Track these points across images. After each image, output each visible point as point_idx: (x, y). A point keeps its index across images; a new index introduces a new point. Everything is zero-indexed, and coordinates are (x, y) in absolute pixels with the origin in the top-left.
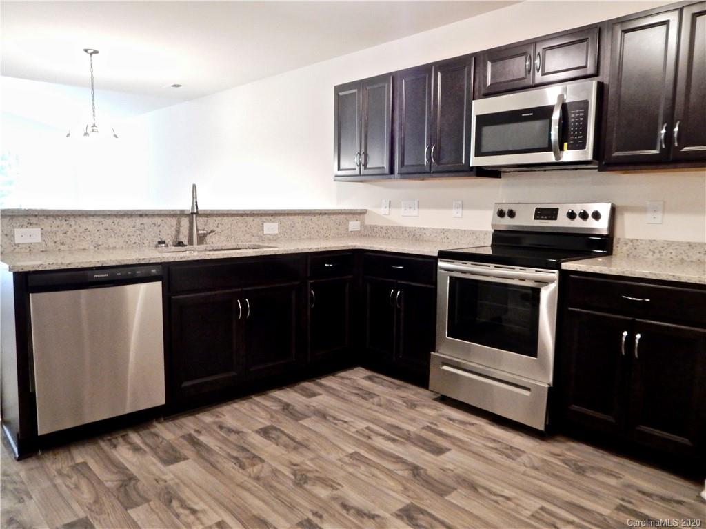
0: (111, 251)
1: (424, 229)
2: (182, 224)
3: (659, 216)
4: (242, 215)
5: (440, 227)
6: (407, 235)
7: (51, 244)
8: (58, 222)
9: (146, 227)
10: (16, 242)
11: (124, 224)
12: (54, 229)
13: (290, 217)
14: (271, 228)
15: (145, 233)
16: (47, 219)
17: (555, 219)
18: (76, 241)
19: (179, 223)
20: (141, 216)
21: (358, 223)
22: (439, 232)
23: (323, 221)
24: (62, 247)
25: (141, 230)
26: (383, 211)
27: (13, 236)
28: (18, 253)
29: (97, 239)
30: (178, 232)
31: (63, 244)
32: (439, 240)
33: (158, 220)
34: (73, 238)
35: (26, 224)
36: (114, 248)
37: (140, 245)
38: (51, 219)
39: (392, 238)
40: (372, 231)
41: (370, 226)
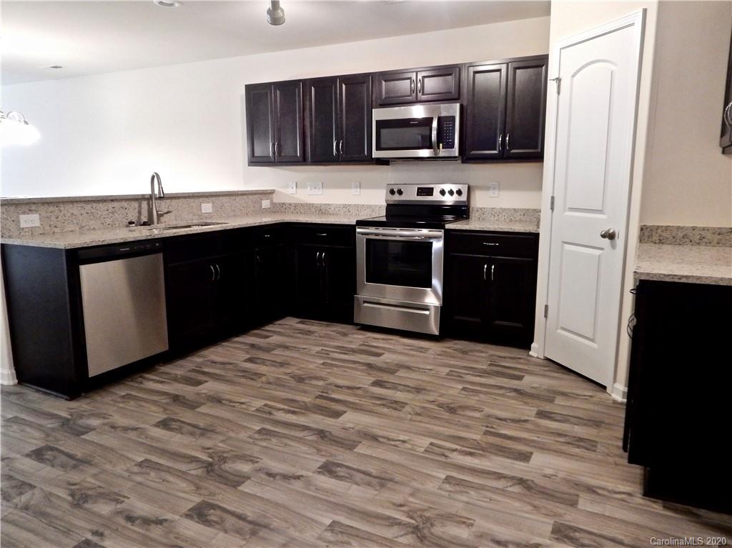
0: (92, 232)
1: (329, 205)
2: (143, 206)
3: (497, 192)
4: (185, 197)
5: (342, 203)
6: (314, 210)
7: (47, 228)
8: (51, 208)
9: (117, 211)
10: (22, 227)
11: (100, 208)
12: (49, 214)
13: (221, 198)
14: (207, 207)
15: (116, 215)
16: (43, 206)
17: (432, 195)
18: (66, 224)
19: (140, 206)
20: (112, 200)
21: (269, 201)
22: (342, 207)
23: (243, 201)
24: (56, 230)
25: (113, 213)
26: (291, 191)
27: (19, 221)
28: (23, 236)
29: (81, 221)
30: (140, 213)
31: (56, 227)
32: (342, 213)
33: (125, 204)
34: (63, 221)
35: (27, 211)
36: (94, 229)
37: (112, 226)
38: (46, 205)
39: (301, 213)
40: (282, 207)
41: (279, 204)
